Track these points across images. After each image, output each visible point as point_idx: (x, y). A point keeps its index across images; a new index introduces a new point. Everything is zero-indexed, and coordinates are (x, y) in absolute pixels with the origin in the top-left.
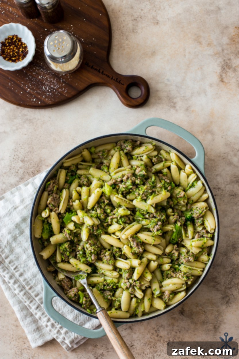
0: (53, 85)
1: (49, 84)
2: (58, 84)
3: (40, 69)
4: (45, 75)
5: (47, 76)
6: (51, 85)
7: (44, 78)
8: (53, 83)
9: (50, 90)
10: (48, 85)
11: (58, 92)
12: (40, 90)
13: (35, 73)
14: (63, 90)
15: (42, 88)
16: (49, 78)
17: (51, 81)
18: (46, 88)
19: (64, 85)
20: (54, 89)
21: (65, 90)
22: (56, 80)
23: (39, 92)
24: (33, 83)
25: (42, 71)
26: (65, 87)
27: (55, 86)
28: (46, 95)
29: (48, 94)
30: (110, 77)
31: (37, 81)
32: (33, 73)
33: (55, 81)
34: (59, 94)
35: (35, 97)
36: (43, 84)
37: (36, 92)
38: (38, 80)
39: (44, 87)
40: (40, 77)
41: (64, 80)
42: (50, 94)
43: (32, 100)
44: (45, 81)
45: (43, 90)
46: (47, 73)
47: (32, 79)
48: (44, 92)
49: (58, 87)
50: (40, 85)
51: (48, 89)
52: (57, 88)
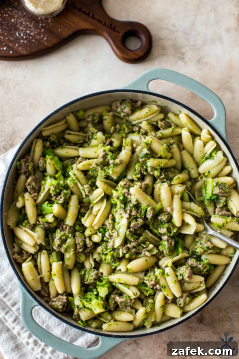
0: (30, 30)
1: (24, 29)
2: (36, 29)
3: (14, 10)
4: (19, 18)
5: (22, 19)
6: (26, 30)
7: (18, 21)
8: (30, 28)
9: (25, 37)
10: (22, 30)
11: (36, 40)
12: (13, 36)
13: (7, 15)
14: (42, 37)
15: (15, 34)
16: (25, 22)
17: (27, 26)
18: (20, 35)
19: (43, 31)
20: (30, 35)
21: (44, 37)
22: (33, 24)
23: (11, 39)
24: (4, 27)
25: (16, 13)
26: (44, 33)
27: (31, 31)
28: (20, 43)
29: (22, 41)
30: (102, 23)
31: (9, 25)
32: (5, 15)
33: (32, 26)
34: (36, 42)
35: (5, 46)
36: (17, 29)
37: (7, 38)
38: (11, 24)
39: (17, 32)
40: (13, 20)
41: (44, 25)
42: (25, 42)
43: (2, 49)
44: (19, 25)
45: (16, 36)
46: (22, 16)
47: (3, 23)
48: (18, 39)
49: (36, 33)
50: (13, 31)
51: (22, 35)
52: (34, 34)
